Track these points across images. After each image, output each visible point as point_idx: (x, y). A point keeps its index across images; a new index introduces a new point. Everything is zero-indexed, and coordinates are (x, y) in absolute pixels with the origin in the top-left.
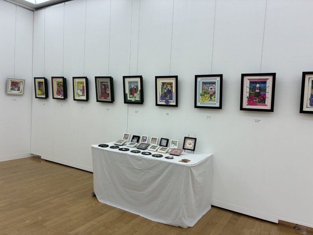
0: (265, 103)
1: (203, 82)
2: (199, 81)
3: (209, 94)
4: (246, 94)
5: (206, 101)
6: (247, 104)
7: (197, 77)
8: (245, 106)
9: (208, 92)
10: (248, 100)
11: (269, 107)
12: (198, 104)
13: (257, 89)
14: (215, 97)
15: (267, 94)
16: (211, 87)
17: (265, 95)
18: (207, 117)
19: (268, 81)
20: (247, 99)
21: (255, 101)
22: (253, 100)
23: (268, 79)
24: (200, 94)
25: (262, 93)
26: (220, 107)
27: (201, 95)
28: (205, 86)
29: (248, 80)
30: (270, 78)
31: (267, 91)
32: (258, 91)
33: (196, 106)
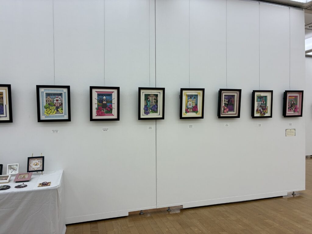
0: (111, 113)
1: (46, 93)
2: (42, 92)
3: (55, 105)
4: (95, 106)
5: (51, 114)
6: (96, 115)
7: (38, 87)
8: (95, 117)
9: (53, 104)
10: (97, 112)
11: (115, 117)
12: (43, 118)
13: (105, 101)
14: (62, 109)
15: (113, 105)
16: (57, 99)
17: (112, 106)
18: (54, 131)
19: (113, 94)
20: (96, 110)
21: (103, 112)
22: (101, 110)
23: (113, 92)
24: (44, 106)
25: (108, 104)
26: (69, 120)
27: (46, 108)
28: (48, 97)
29: (96, 92)
30: (115, 91)
31: (113, 102)
32: (104, 102)
33: (39, 120)
